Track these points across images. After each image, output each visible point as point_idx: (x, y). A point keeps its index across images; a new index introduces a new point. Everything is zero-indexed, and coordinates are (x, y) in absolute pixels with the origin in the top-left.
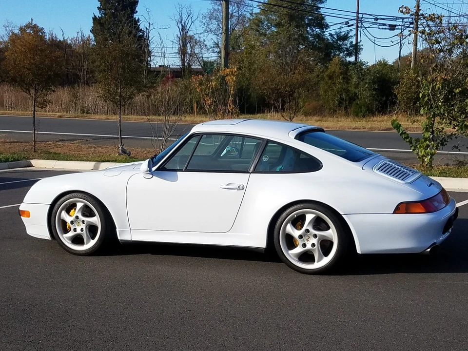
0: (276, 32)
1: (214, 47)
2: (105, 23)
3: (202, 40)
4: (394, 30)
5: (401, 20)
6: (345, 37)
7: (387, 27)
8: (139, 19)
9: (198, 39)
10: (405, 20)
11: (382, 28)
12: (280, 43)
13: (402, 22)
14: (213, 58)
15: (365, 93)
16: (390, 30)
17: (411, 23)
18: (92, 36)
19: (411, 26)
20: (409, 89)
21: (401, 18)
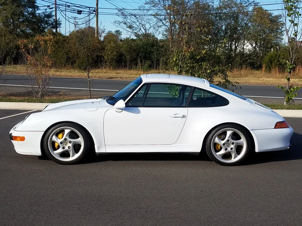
4: (81, 14)
5: (89, 9)
6: (49, 16)
7: (77, 12)
10: (91, 9)
11: (73, 12)
13: (89, 10)
16: (78, 14)
17: (94, 11)
19: (95, 13)
20: (112, 53)
21: (88, 7)
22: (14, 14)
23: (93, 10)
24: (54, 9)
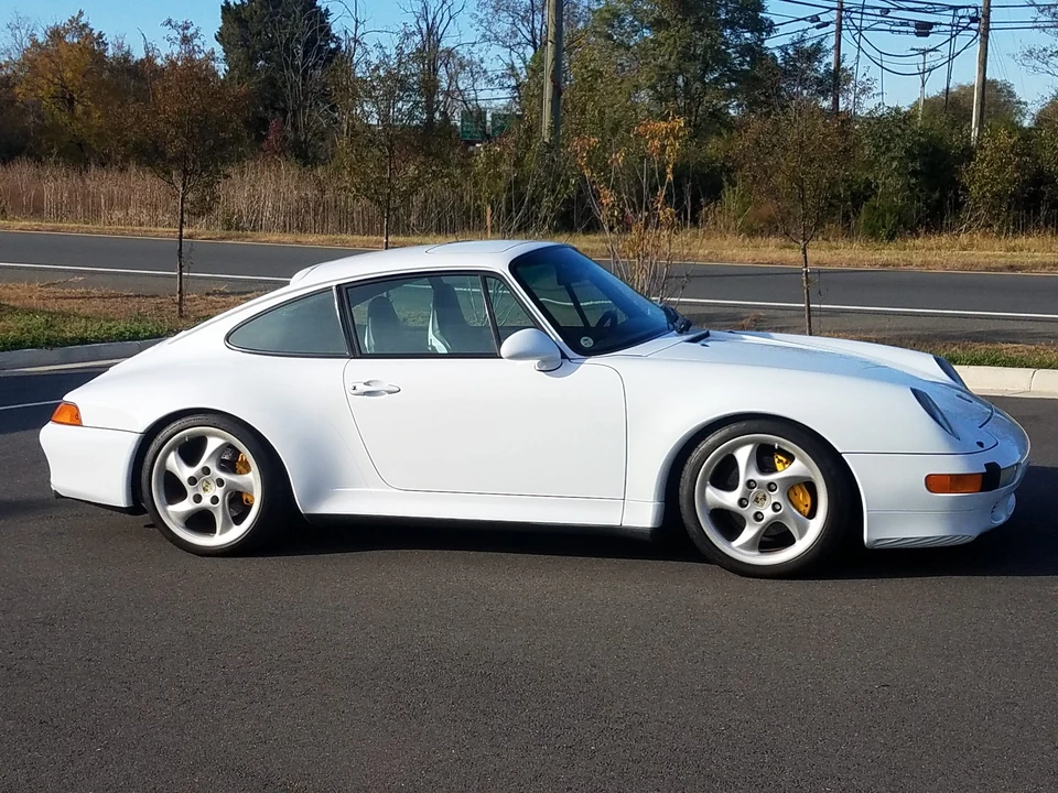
0: (652, 41)
1: (503, 76)
2: (252, 18)
3: (476, 59)
4: (927, 35)
5: (951, 12)
6: (816, 52)
7: (913, 29)
8: (327, 9)
9: (468, 57)
10: (960, 12)
11: (900, 31)
12: (663, 68)
13: (954, 16)
14: (501, 102)
15: (890, 182)
16: (918, 34)
17: (974, 20)
18: (219, 49)
19: (973, 25)
20: (998, 173)
21: (951, 7)
22: (687, 56)
23: (970, 17)
24: (833, 27)
